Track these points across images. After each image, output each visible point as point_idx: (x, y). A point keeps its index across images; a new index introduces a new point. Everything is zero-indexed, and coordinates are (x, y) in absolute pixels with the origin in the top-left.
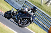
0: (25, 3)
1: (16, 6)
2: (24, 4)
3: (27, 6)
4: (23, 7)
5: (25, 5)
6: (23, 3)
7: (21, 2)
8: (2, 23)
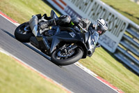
0: (128, 30)
1: (103, 39)
2: (124, 32)
3: (132, 39)
4: (122, 43)
5: (128, 35)
6: (121, 31)
7: (116, 26)
8: (65, 88)
